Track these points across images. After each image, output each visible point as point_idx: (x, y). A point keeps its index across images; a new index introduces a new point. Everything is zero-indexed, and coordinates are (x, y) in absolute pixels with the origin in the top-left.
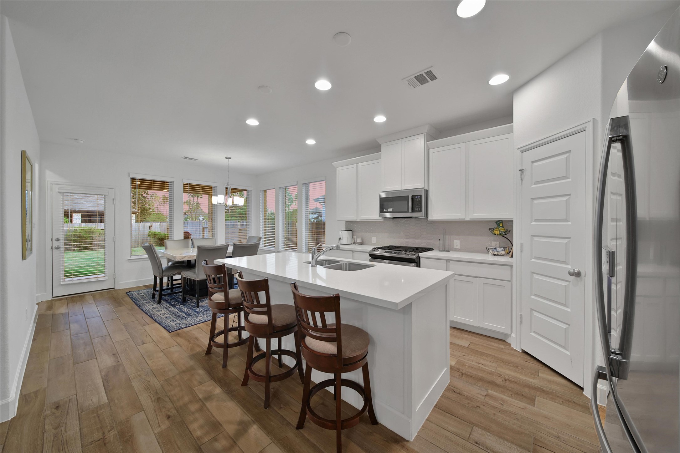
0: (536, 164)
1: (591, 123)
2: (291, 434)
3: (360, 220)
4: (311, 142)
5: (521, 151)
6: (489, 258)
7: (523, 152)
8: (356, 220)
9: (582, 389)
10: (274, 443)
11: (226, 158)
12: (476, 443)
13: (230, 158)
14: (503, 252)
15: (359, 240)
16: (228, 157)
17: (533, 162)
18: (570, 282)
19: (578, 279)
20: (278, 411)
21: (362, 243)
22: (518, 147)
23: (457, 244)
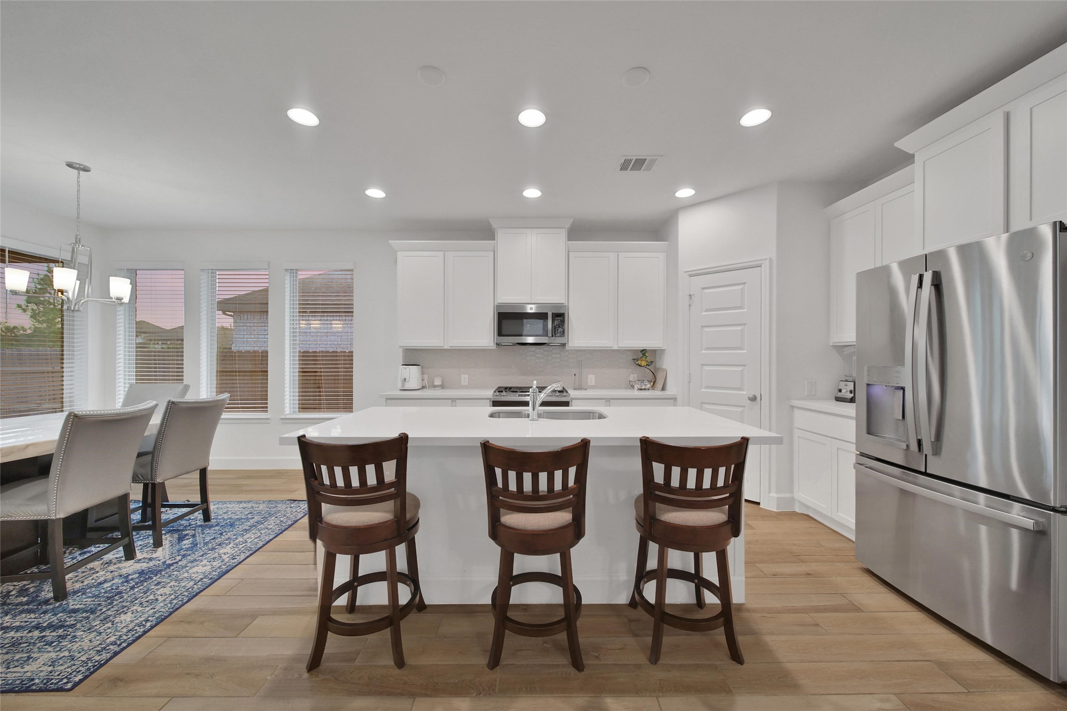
0: (707, 291)
1: (768, 261)
2: (657, 674)
3: (450, 347)
4: (375, 193)
5: (688, 275)
6: (636, 393)
7: (691, 276)
8: (442, 347)
9: (758, 504)
10: (660, 697)
11: (70, 165)
12: (774, 575)
13: (86, 170)
14: (649, 386)
15: (438, 382)
16: (80, 165)
17: (703, 289)
18: (745, 406)
19: (754, 403)
20: (600, 663)
21: (442, 387)
22: (685, 270)
23: (591, 379)
